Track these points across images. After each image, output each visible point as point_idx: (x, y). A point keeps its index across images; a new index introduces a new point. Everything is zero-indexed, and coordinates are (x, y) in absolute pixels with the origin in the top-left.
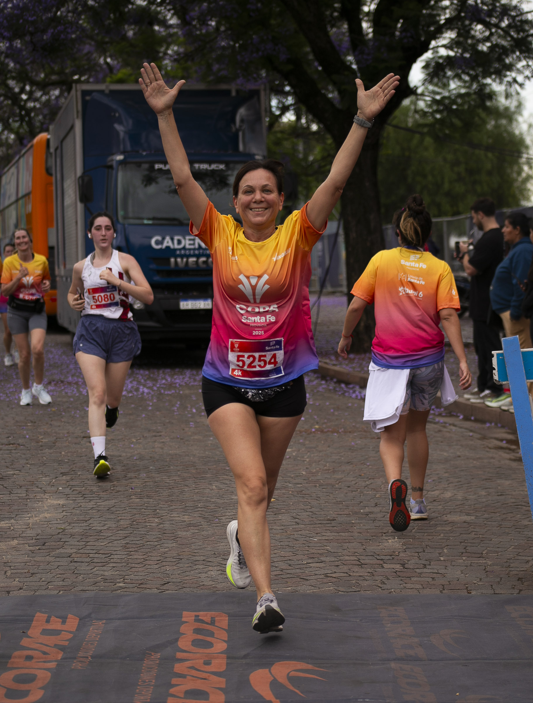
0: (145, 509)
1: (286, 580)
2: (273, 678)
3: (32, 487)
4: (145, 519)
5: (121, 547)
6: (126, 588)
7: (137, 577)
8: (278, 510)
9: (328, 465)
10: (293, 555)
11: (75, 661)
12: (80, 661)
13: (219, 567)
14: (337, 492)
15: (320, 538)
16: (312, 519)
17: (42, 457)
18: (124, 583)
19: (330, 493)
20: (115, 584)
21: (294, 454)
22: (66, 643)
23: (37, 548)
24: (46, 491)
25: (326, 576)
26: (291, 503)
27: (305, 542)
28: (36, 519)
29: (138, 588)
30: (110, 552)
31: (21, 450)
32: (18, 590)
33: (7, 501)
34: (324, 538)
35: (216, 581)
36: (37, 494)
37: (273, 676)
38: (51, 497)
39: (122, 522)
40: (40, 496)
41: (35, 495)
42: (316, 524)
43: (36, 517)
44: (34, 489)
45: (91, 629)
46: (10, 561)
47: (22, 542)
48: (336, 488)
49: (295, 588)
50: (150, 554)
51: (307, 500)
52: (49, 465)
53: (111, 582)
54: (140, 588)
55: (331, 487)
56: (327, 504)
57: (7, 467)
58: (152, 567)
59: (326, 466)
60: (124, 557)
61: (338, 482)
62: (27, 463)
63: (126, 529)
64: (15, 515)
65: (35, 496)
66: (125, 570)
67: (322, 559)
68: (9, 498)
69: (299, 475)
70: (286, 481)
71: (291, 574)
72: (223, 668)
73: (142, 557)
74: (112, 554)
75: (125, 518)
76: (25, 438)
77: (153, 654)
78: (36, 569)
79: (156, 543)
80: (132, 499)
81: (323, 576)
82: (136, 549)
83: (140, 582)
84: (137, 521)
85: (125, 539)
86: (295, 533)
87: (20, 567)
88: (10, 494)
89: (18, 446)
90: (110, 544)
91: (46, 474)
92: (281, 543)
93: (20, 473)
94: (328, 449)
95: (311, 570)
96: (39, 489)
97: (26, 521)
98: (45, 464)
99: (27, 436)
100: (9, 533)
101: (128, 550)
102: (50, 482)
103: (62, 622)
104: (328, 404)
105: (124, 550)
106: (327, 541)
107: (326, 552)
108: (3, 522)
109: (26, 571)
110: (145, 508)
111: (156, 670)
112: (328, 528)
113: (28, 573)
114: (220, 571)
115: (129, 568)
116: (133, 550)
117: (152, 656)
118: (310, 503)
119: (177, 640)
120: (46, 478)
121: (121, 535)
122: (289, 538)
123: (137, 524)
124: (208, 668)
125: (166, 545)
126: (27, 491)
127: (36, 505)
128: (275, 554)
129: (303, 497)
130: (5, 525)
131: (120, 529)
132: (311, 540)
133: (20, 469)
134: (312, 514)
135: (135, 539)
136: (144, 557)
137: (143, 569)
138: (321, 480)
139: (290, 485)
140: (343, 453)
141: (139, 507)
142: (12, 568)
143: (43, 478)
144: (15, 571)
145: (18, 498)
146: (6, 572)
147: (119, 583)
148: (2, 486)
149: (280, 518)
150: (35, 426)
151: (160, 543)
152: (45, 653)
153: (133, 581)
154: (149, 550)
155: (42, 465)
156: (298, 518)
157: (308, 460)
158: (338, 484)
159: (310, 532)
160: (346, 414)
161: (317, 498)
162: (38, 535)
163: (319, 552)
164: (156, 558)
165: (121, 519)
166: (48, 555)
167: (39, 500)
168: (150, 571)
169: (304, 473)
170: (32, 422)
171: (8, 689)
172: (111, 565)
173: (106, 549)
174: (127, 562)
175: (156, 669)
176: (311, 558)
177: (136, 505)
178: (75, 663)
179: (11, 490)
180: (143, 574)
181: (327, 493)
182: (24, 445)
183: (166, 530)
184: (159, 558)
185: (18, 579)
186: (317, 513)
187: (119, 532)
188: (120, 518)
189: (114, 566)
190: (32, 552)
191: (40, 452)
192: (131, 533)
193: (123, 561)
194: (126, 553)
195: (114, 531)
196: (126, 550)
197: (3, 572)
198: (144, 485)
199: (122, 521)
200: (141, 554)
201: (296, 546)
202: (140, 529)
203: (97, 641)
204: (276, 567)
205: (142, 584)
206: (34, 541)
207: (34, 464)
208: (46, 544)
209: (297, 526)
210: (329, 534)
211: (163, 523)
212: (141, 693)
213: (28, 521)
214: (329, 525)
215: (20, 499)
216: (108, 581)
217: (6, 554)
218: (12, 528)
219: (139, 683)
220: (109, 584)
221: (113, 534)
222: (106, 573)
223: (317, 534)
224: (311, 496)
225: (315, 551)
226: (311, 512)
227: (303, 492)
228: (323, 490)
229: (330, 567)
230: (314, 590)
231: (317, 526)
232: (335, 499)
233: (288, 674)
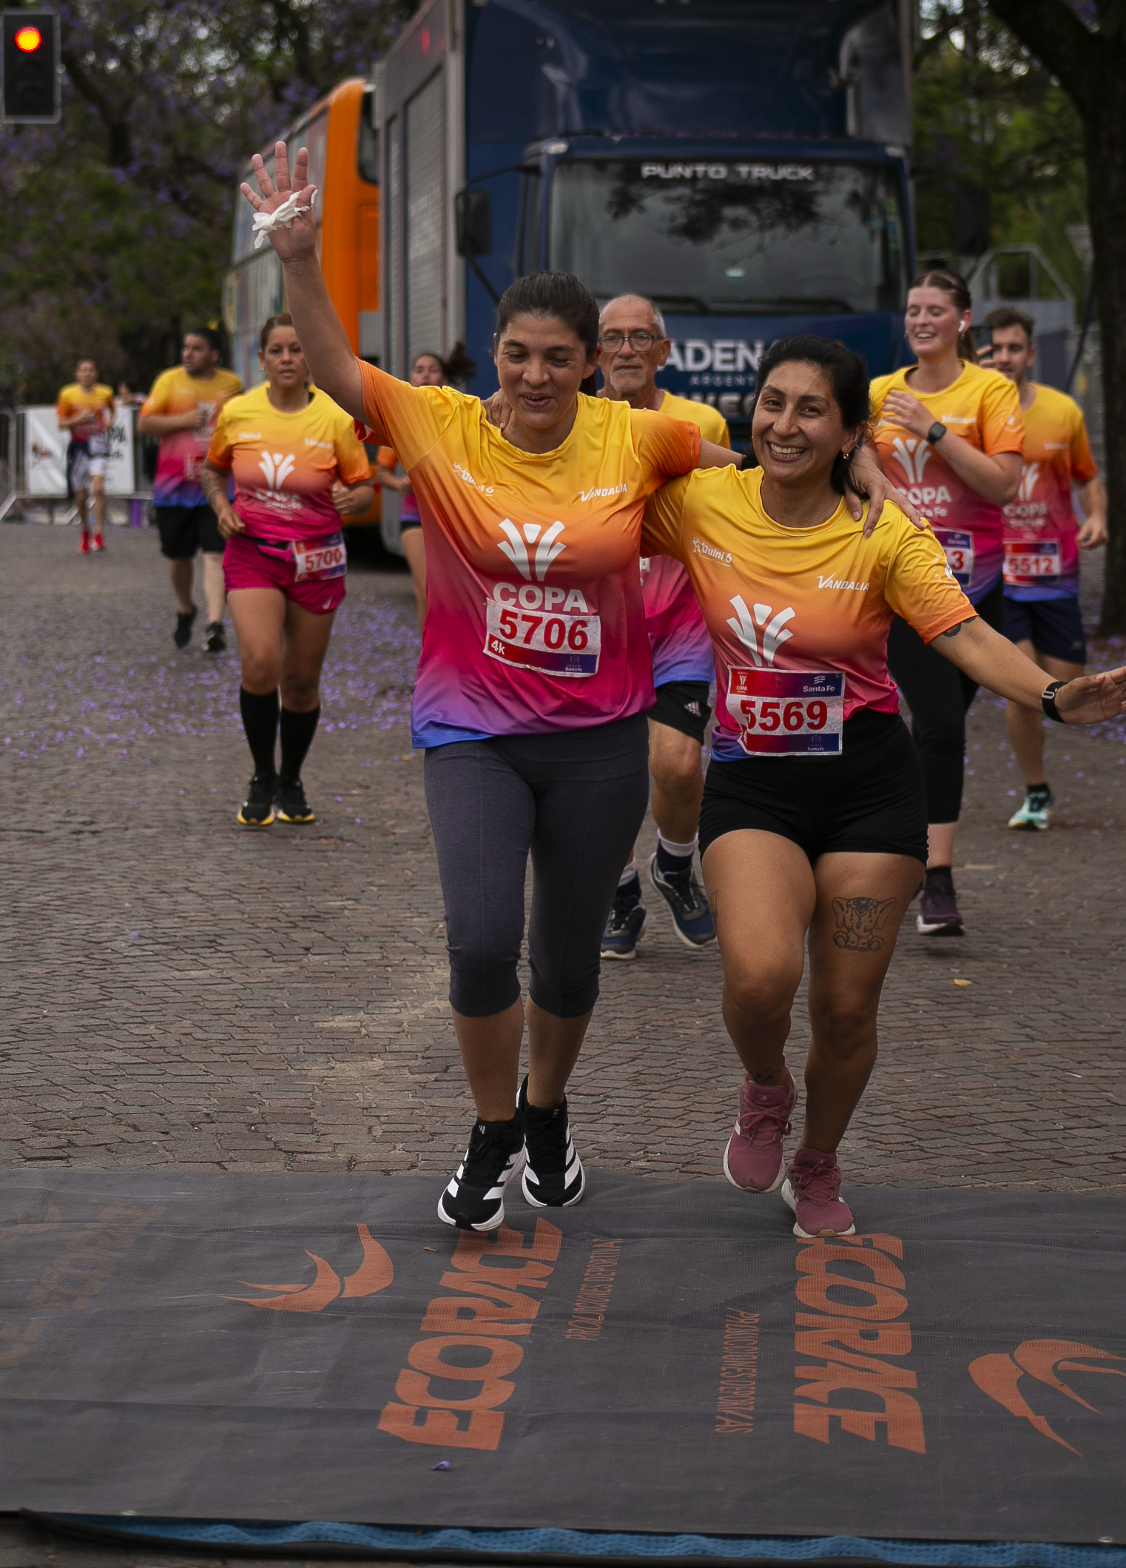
0: (667, 997)
1: (1021, 1163)
2: (1023, 1373)
3: (393, 939)
4: (672, 1020)
5: (627, 1080)
6: (655, 1171)
7: (675, 1149)
8: (980, 1006)
9: (1085, 903)
10: (1030, 1108)
11: (571, 1323)
12: (581, 1324)
13: (861, 1131)
14: (1115, 968)
15: (1089, 1073)
16: (1064, 1030)
17: (403, 870)
18: (648, 1161)
19: (1099, 970)
20: (629, 1163)
21: (1001, 877)
22: (544, 1285)
23: (432, 1077)
24: (427, 950)
25: (1114, 1158)
26: (1010, 992)
27: (1055, 1081)
28: (416, 1011)
29: (681, 1172)
30: (604, 1090)
31: (349, 852)
32: (409, 1169)
33: (339, 969)
34: (1097, 1073)
35: (859, 1161)
36: (407, 957)
37: (1020, 1367)
38: (441, 963)
39: (618, 1025)
40: (415, 960)
41: (402, 957)
42: (1075, 1040)
43: (414, 1007)
44: (398, 944)
45: (592, 1257)
46: (374, 1106)
47: (394, 1063)
48: (1112, 960)
49: (1045, 1183)
50: (697, 1099)
51: (1047, 986)
52: (423, 888)
53: (618, 1158)
54: (686, 1172)
55: (1101, 957)
56: (1095, 996)
57: (325, 891)
58: (705, 1126)
59: (1082, 907)
60: (636, 1102)
61: (1114, 946)
62: (371, 884)
63: (630, 1041)
64: (366, 1003)
65: (404, 960)
66: (644, 1131)
67: (1099, 1119)
68: (344, 963)
69: (1020, 926)
70: (992, 940)
71: (1031, 1151)
72: (905, 1348)
73: (679, 1104)
74: (608, 1097)
75: (624, 1015)
76: (353, 823)
77: (742, 1313)
78: (439, 1124)
79: (707, 1075)
80: (632, 972)
81: (1106, 1159)
82: (662, 1086)
83: (683, 1159)
84: (653, 1023)
85: (633, 1063)
86: (1028, 1060)
87: (401, 1119)
88: (343, 954)
89: (339, 842)
90: (599, 1074)
91: (420, 911)
92: (999, 1081)
93: (358, 907)
94: (1082, 866)
95: (1076, 1143)
96: (411, 945)
97: (393, 1016)
98: (413, 886)
99: (358, 820)
100: (360, 1041)
101: (644, 1087)
102: (434, 928)
103: (525, 1241)
104: (1067, 758)
105: (635, 1088)
106: (1105, 1080)
107: (1108, 1104)
108: (340, 1018)
109: (417, 1127)
110: (666, 993)
111: (756, 1348)
112: (1104, 1051)
113: (421, 1131)
114: (866, 1140)
115: (654, 1128)
116: (656, 1087)
117: (741, 1318)
118: (1054, 993)
119: (792, 1286)
120: (422, 919)
121: (622, 1054)
122: (1015, 1070)
123: (656, 1031)
124: (870, 1346)
125: (730, 1079)
126: (381, 948)
127: (409, 981)
128: (988, 1105)
129: (1038, 979)
130: (345, 1024)
131: (616, 1040)
132: (1069, 1076)
133: (358, 897)
134: (1063, 1017)
135: (657, 1064)
136: (684, 1103)
137: (686, 1131)
138: (1074, 939)
139: (1002, 950)
140: (1120, 878)
141: (652, 993)
142: (382, 1119)
143: (415, 920)
144: (392, 1128)
145: (364, 964)
146: (370, 1129)
147: (637, 1159)
148: (321, 935)
149: (988, 1026)
150: (369, 796)
151: (715, 1075)
152: (500, 1304)
153: (669, 1157)
154: (692, 1089)
155: (406, 888)
156: (1031, 1027)
157: (1036, 892)
158: (1115, 950)
159: (1061, 1059)
160: (1116, 783)
161: (1070, 982)
162: (427, 1049)
163: (1090, 1103)
164: (710, 1108)
165: (615, 1018)
166: (460, 1095)
167: (415, 969)
168: (703, 1135)
169: (1031, 922)
170: (360, 786)
171: (433, 1378)
172: (611, 1120)
173: (592, 1084)
174: (646, 1115)
175: (755, 1345)
176: (1074, 1117)
177: (643, 986)
178: (570, 1327)
179: (343, 945)
180: (689, 1142)
181: (1092, 970)
182: (353, 841)
183: (724, 1045)
184: (719, 1108)
185: (400, 1146)
186: (1074, 1015)
187: (616, 1046)
188: (611, 1015)
189: (617, 1122)
190: (423, 1086)
191: (394, 857)
192: (643, 1050)
193: (637, 1112)
194: (640, 1094)
195: (604, 1044)
196: (640, 1088)
197: (365, 1130)
198: (655, 940)
199: (617, 1021)
200: (675, 1097)
201: (1034, 1088)
202: (664, 1042)
203: (611, 1283)
204: (994, 1135)
205: (689, 1163)
206: (419, 1062)
207: (386, 886)
208: (451, 1069)
209: (1030, 1045)
210: (1109, 1064)
211: (716, 1028)
212: (732, 1394)
213: (399, 1016)
214: (1104, 1044)
215: (368, 965)
216: (611, 1155)
217: (361, 1089)
218: (364, 1031)
219: (723, 1374)
220: (613, 1161)
221: (602, 1051)
222: (602, 1138)
223: (1080, 1063)
224: (1055, 977)
225: (1082, 1102)
226: (1061, 1013)
227: (1035, 966)
228: (1083, 962)
229: (1121, 1138)
230: (1090, 1189)
231: (1079, 1044)
232: (1113, 985)
233: (1055, 1365)
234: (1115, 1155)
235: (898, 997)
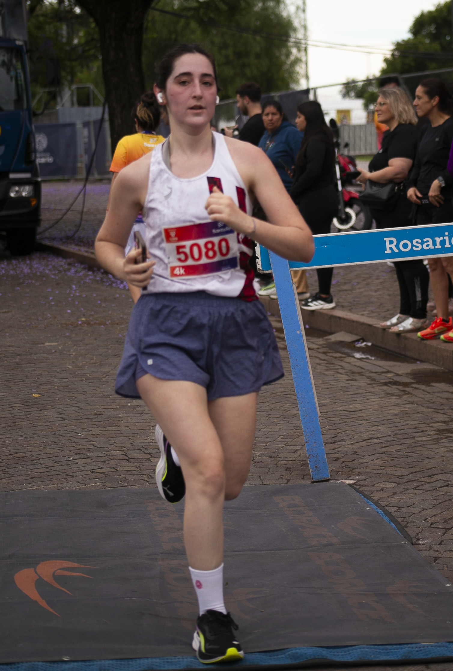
1: (51, 477)
2: (38, 578)
8: (43, 406)
9: (94, 358)
10: (59, 451)
14: (104, 386)
15: (87, 433)
16: (79, 414)
19: (97, 387)
21: (60, 348)
26: (57, 398)
27: (71, 438)
34: (90, 433)
37: (38, 575)
42: (82, 419)
48: (103, 382)
49: (61, 485)
51: (73, 395)
55: (98, 381)
56: (94, 398)
59: (93, 359)
61: (105, 375)
67: (88, 454)
69: (65, 369)
70: (52, 376)
71: (57, 471)
81: (89, 472)
86: (61, 429)
92: (47, 439)
94: (95, 341)
95: (77, 466)
104: (94, 294)
106: (93, 436)
107: (93, 447)
112: (95, 423)
118: (76, 398)
122: (55, 434)
128: (40, 451)
129: (70, 392)
132: (78, 435)
134: (79, 409)
138: (87, 373)
139: (56, 380)
140: (111, 346)
149: (46, 414)
157: (74, 354)
159: (76, 428)
160: (114, 305)
161: (83, 393)
163: (86, 447)
169: (70, 367)
176: (78, 454)
181: (94, 387)
186: (83, 408)
201: (62, 442)
204: (42, 464)
209: (63, 422)
210: (96, 429)
214: (95, 420)
223: (83, 429)
224: (78, 391)
225: (82, 447)
226: (78, 407)
227: (69, 386)
228: (91, 383)
229: (97, 462)
230: (80, 487)
231: (84, 421)
232: (102, 393)
233: (54, 573)
234: (93, 471)
235: (8, 403)
